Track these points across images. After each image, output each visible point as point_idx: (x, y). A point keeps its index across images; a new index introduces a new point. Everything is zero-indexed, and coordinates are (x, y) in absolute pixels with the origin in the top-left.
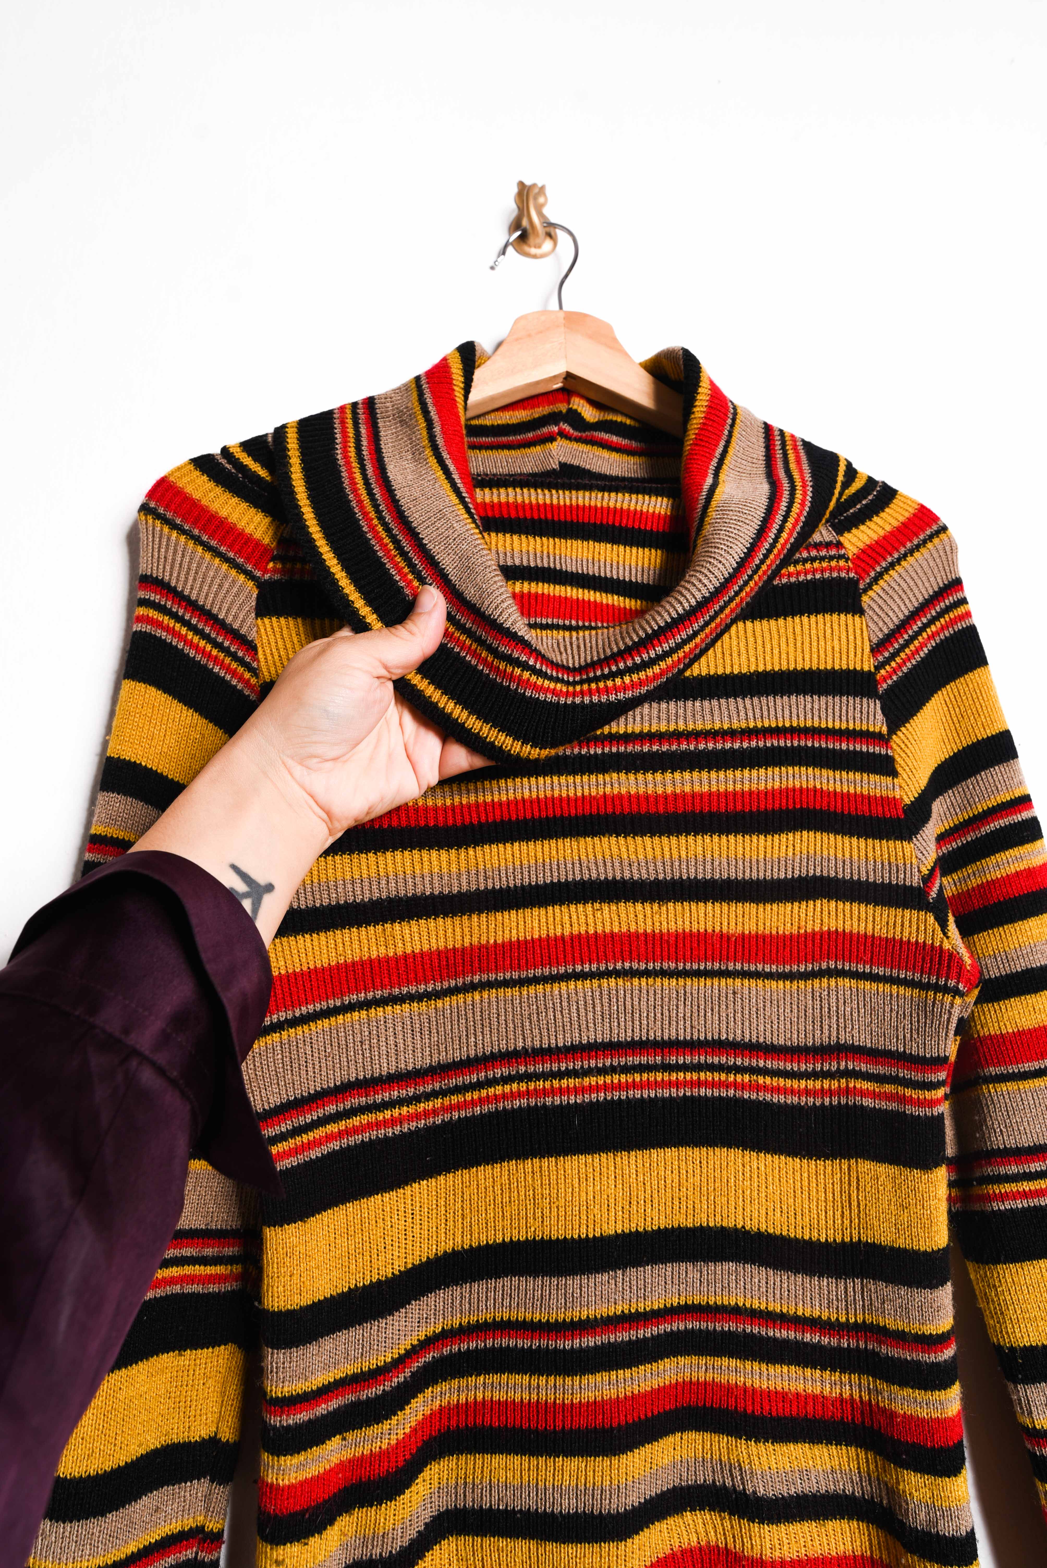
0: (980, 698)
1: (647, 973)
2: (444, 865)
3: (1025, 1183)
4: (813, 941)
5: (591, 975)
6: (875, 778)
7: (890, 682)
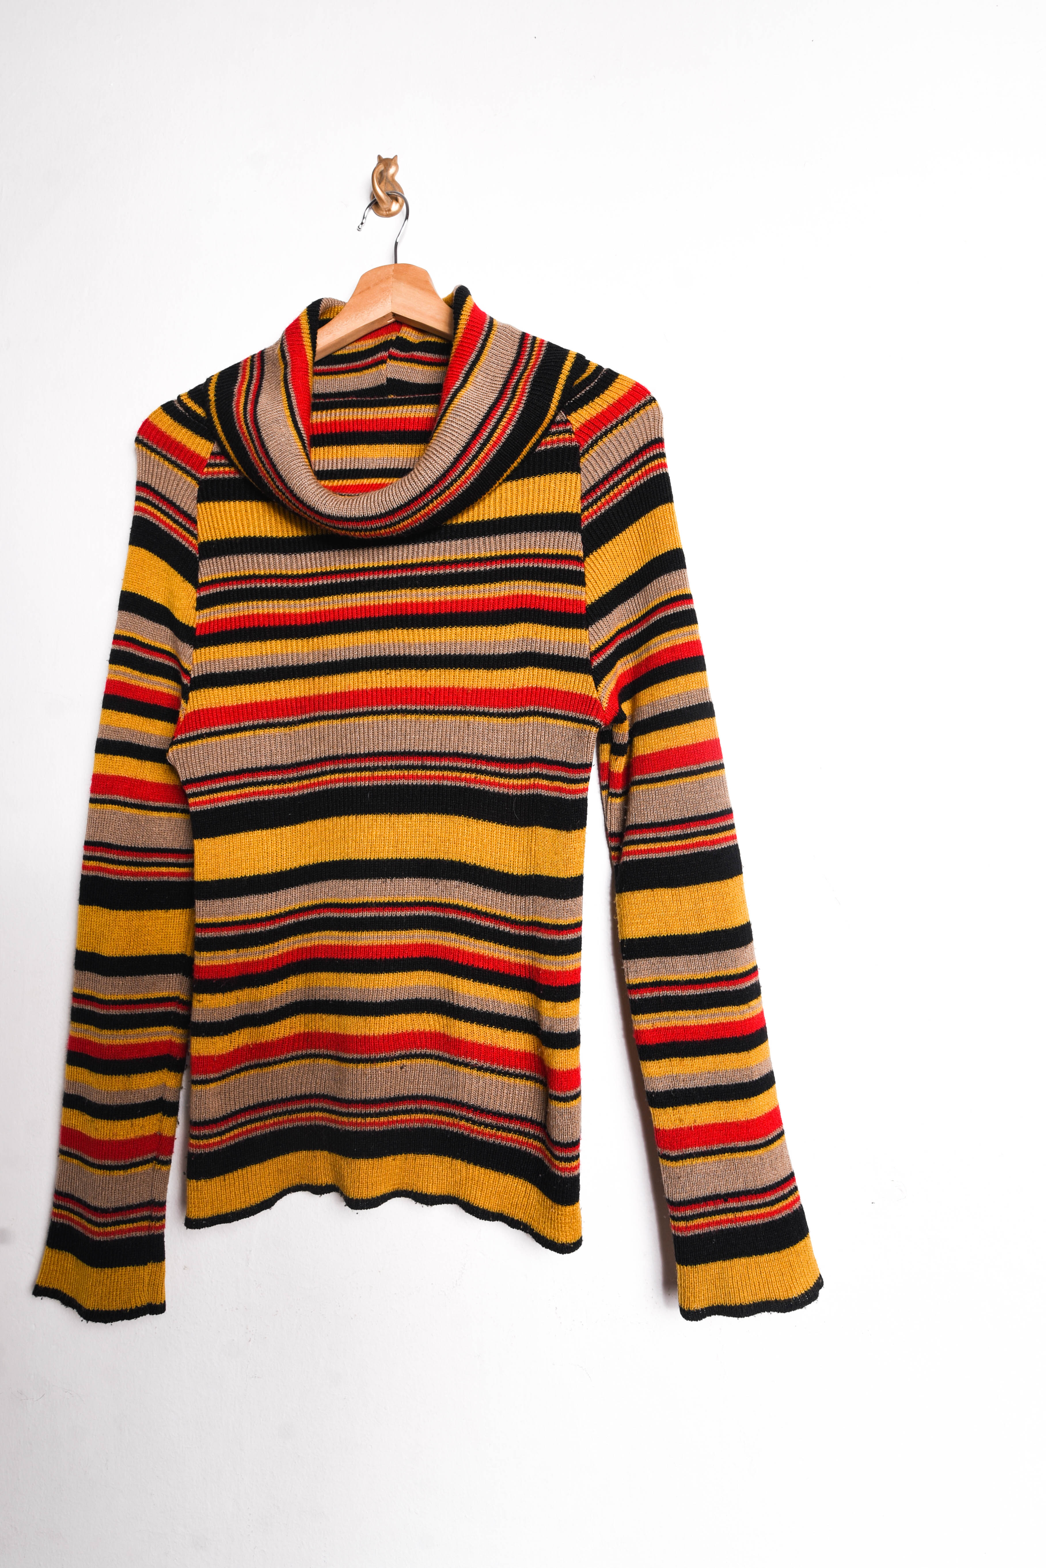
0: (659, 527)
1: (415, 712)
2: (300, 648)
3: (642, 845)
4: (522, 693)
5: (382, 713)
6: (571, 587)
7: (590, 520)
